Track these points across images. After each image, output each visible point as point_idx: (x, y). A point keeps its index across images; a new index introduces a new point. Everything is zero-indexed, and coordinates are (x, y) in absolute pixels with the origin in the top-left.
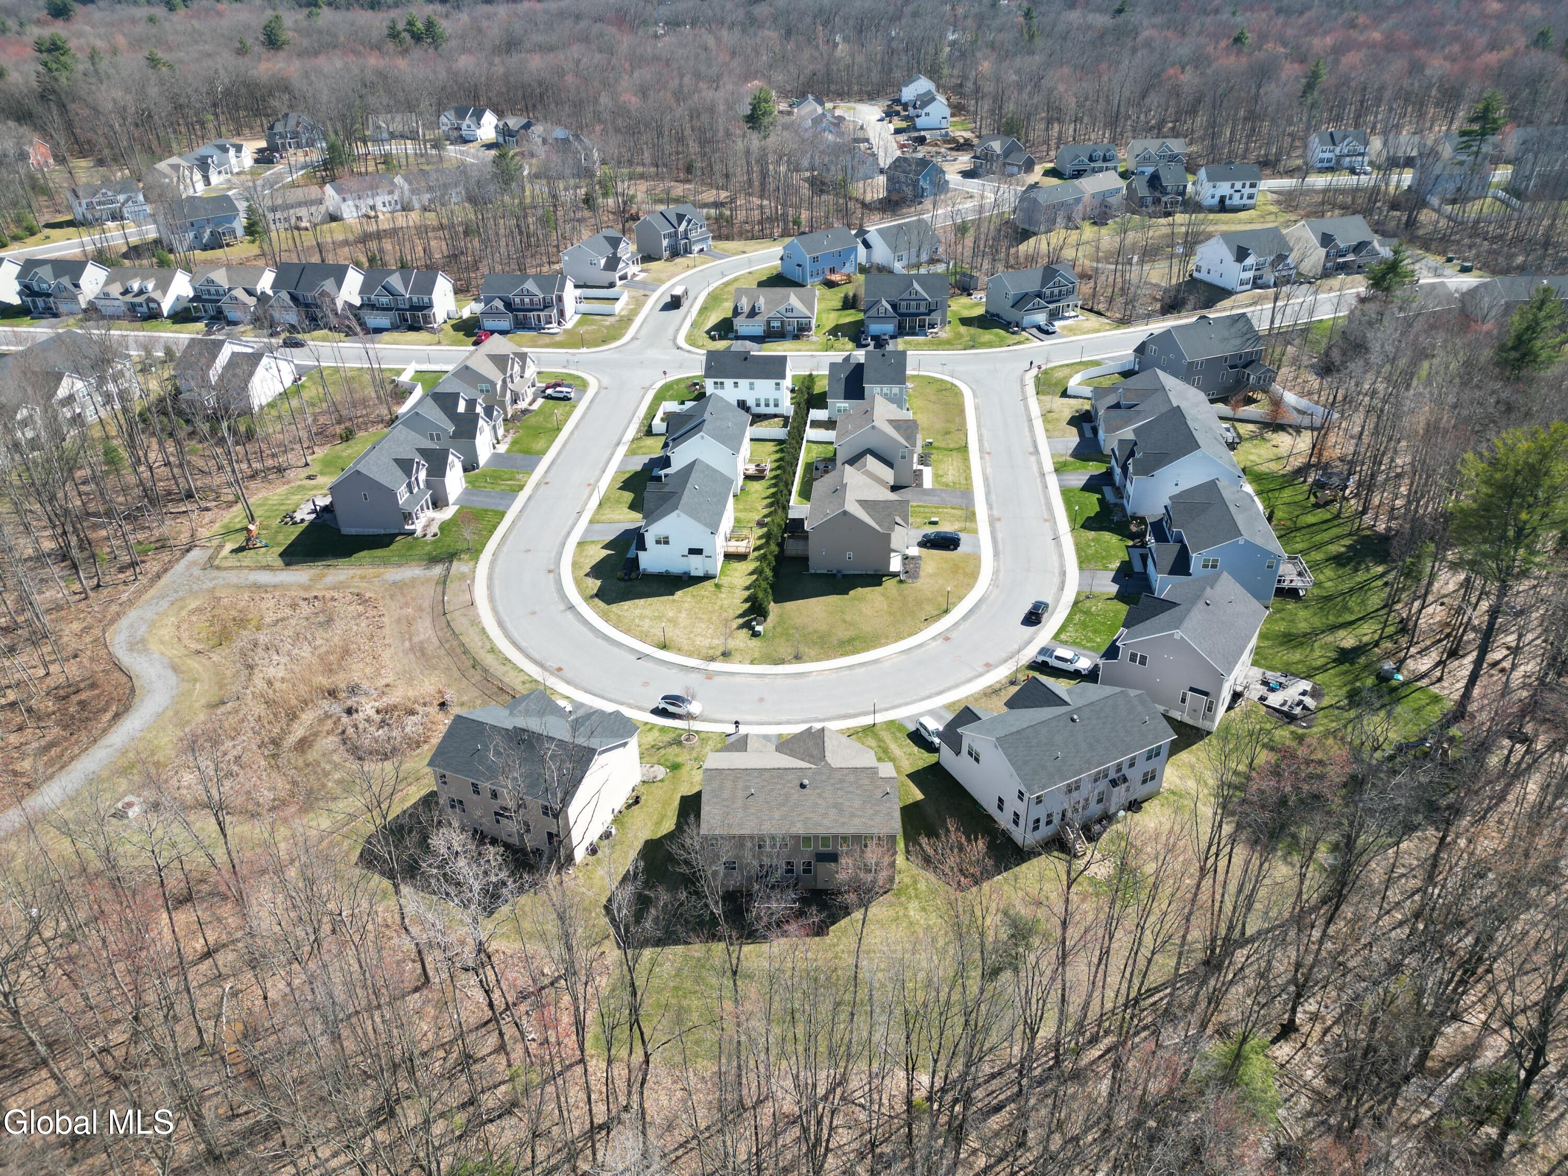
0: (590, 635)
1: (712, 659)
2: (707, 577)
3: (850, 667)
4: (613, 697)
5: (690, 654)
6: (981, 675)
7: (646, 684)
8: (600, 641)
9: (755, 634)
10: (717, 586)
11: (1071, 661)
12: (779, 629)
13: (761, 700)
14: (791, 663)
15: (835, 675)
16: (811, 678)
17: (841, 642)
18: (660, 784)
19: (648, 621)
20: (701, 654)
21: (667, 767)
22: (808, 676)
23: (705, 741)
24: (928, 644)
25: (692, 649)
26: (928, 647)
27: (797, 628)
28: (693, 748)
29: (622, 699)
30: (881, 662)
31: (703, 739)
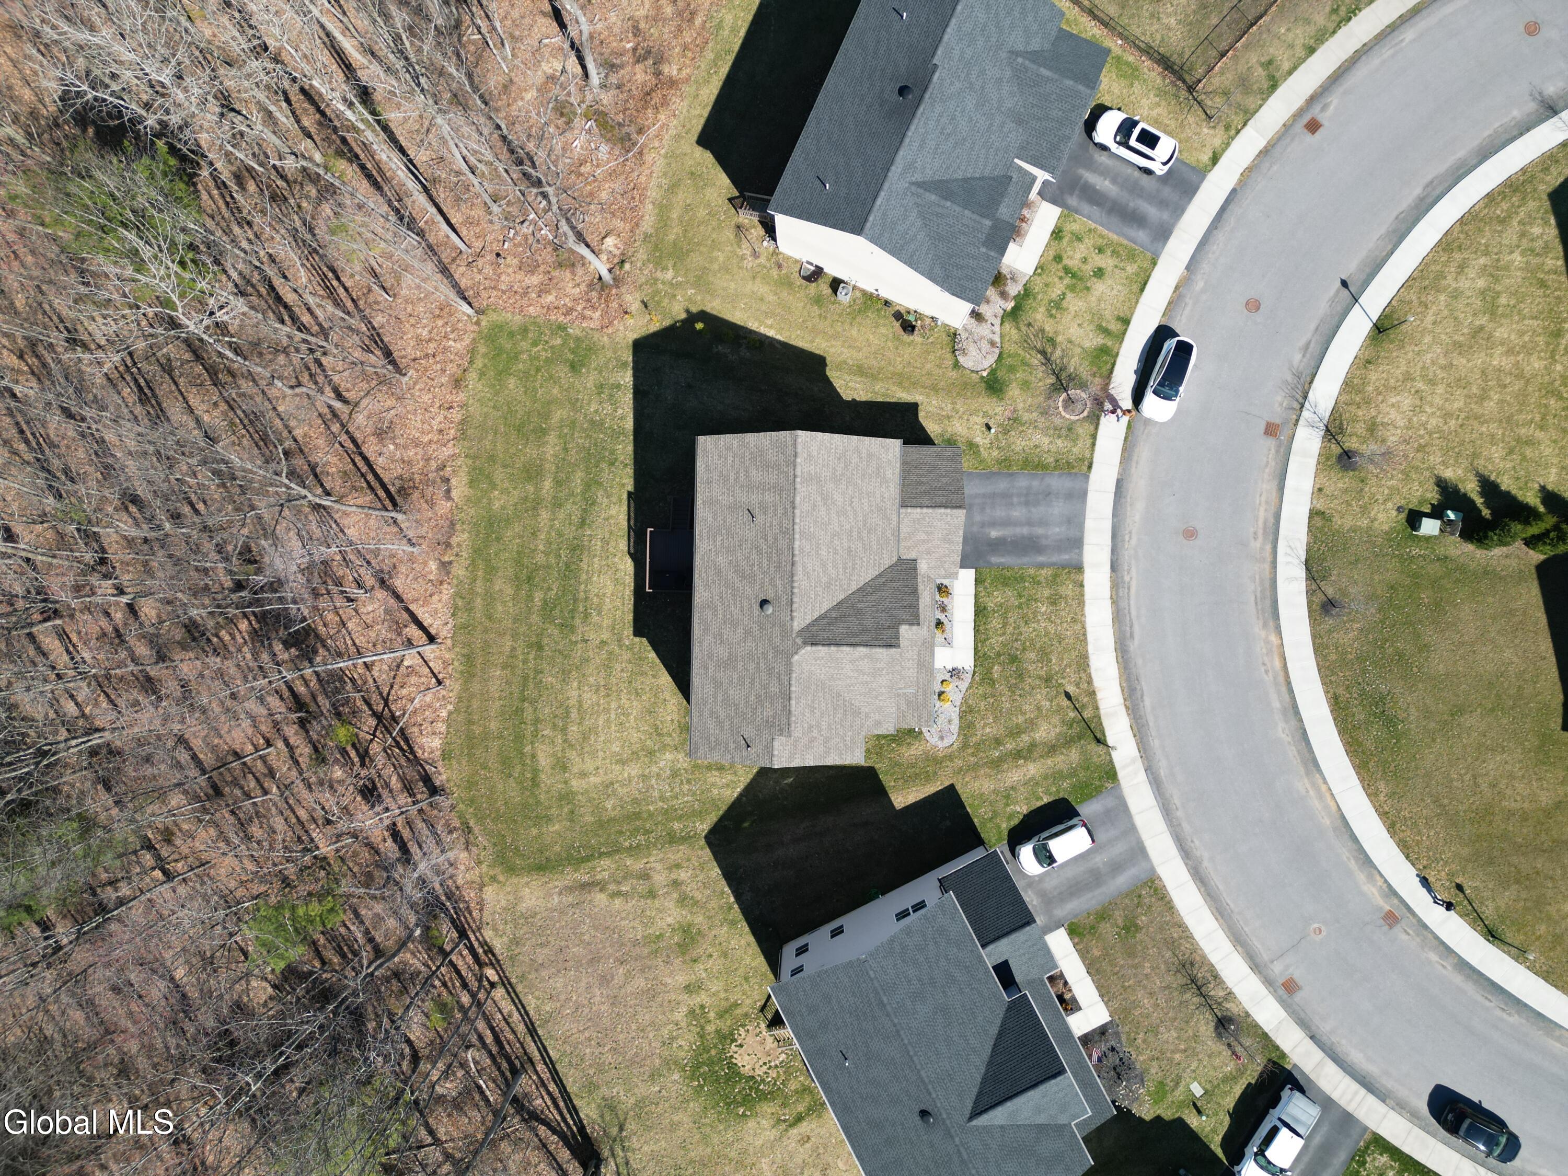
1: (1332, 433)
5: (1348, 385)
6: (1256, 966)
7: (1253, 306)
8: (1416, 191)
9: (1414, 518)
11: (1261, 1152)
13: (1190, 534)
14: (1310, 593)
15: (1268, 679)
16: (1257, 630)
17: (1383, 698)
18: (949, 362)
19: (1481, 283)
20: (1353, 409)
21: (993, 372)
22: (1265, 625)
23: (1064, 432)
24: (1370, 878)
25: (1370, 388)
26: (1361, 877)
27: (1438, 606)
28: (1045, 413)
29: (1205, 267)
30: (1308, 773)
31: (1070, 430)
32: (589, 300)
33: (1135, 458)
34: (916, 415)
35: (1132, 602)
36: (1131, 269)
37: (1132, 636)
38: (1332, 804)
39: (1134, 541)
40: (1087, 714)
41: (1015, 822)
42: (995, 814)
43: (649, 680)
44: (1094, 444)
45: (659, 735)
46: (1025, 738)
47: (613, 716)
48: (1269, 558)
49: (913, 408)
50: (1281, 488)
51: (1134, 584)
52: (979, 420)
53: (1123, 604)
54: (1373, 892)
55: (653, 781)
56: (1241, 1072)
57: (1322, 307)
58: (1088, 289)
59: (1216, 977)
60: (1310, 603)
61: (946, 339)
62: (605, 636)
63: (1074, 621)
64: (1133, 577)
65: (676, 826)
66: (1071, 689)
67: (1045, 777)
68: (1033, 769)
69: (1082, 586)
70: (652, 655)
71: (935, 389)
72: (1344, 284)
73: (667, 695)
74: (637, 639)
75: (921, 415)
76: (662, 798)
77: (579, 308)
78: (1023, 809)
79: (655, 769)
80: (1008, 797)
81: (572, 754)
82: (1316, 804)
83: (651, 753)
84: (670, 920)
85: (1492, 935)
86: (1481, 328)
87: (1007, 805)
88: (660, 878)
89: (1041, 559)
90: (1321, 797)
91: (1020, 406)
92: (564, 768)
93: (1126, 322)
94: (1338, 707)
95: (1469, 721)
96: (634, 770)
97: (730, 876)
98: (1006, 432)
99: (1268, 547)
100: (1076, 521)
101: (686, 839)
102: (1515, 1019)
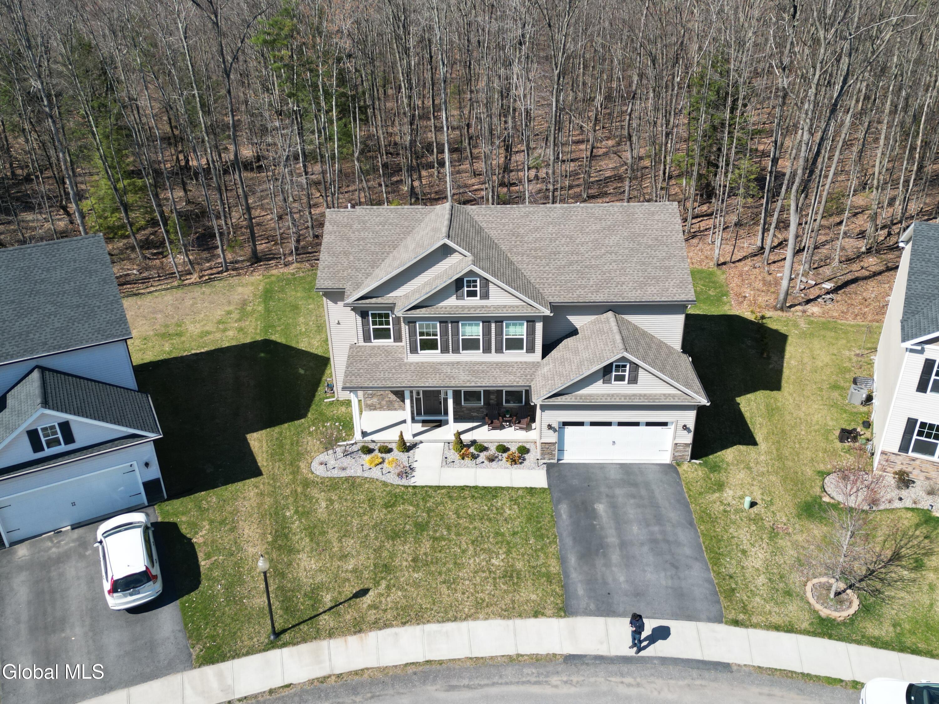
21: (833, 506)
23: (781, 585)
28: (801, 563)
31: (788, 593)
33: (776, 691)
35: (513, 689)
37: (452, 688)
39: (622, 690)
40: (326, 620)
41: (184, 530)
42: (203, 511)
44: (777, 628)
46: (304, 543)
51: (548, 690)
52: (759, 496)
53: (509, 673)
63: (480, 604)
66: (369, 598)
67: (237, 564)
68: (255, 550)
69: (536, 614)
71: (782, 458)
80: (223, 522)
87: (211, 522)
89: (572, 560)
91: (799, 538)
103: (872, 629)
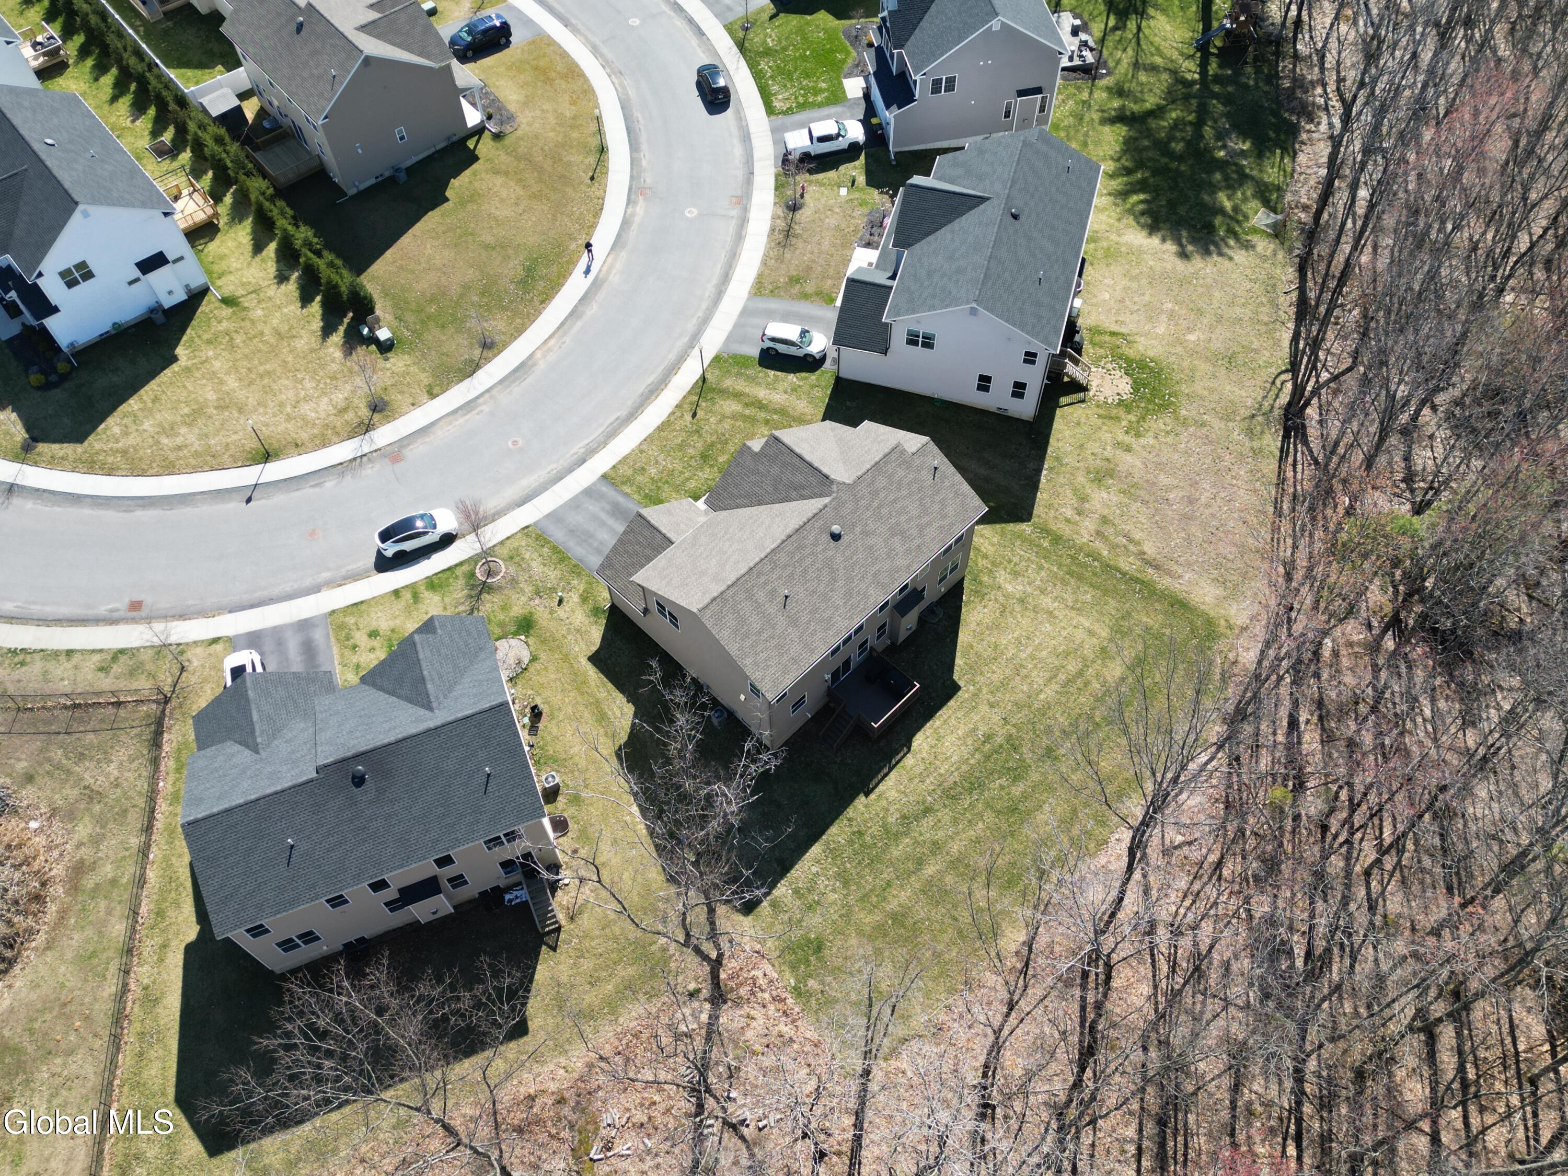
0: (109, 515)
1: (367, 428)
2: (196, 297)
3: (574, 314)
4: (287, 588)
5: (324, 443)
6: (744, 221)
7: (313, 534)
8: (140, 514)
9: (386, 348)
10: (228, 301)
12: (410, 318)
13: (514, 444)
14: (488, 360)
15: (567, 339)
16: (542, 365)
17: (519, 282)
18: (537, 665)
19: (183, 430)
20: (339, 429)
21: (515, 634)
22: (535, 365)
23: (517, 559)
24: (633, 215)
25: (316, 431)
26: (637, 219)
27: (433, 299)
28: (514, 581)
29: (308, 582)
30: (604, 281)
31: (511, 558)
32: (753, 993)
34: (597, 652)
35: (595, 435)
36: (351, 620)
37: (617, 419)
38: (610, 259)
39: (552, 466)
42: (813, 387)
43: (979, 648)
44: (509, 538)
45: (1005, 608)
46: (747, 412)
47: (1030, 649)
48: (487, 396)
49: (595, 659)
50: (433, 424)
51: (581, 444)
52: (561, 612)
53: (602, 439)
54: (640, 209)
55: (1038, 583)
56: (810, 182)
57: (280, 499)
58: (393, 631)
59: (773, 230)
60: (495, 356)
61: (520, 683)
62: (984, 708)
63: (642, 452)
64: (578, 448)
65: (1046, 544)
66: (688, 417)
67: (759, 384)
68: (762, 393)
69: (614, 466)
70: (959, 661)
71: (566, 658)
72: (249, 500)
73: (973, 626)
74: (961, 683)
75: (594, 648)
76: (1041, 568)
77: (766, 995)
78: (792, 378)
79: (1029, 590)
80: (794, 390)
81: (1088, 652)
82: (619, 266)
83: (1022, 601)
84: (1105, 495)
85: (603, 150)
86: (216, 408)
87: (800, 386)
88: (1089, 525)
89: (621, 499)
90: (611, 267)
91: (524, 599)
92: (1103, 650)
93: (396, 593)
94: (547, 298)
95: (489, 239)
96: (1047, 602)
97: (1033, 485)
98: (553, 590)
99: (481, 400)
100: (574, 504)
101: (1045, 531)
102: (638, 114)
103: (465, 568)
